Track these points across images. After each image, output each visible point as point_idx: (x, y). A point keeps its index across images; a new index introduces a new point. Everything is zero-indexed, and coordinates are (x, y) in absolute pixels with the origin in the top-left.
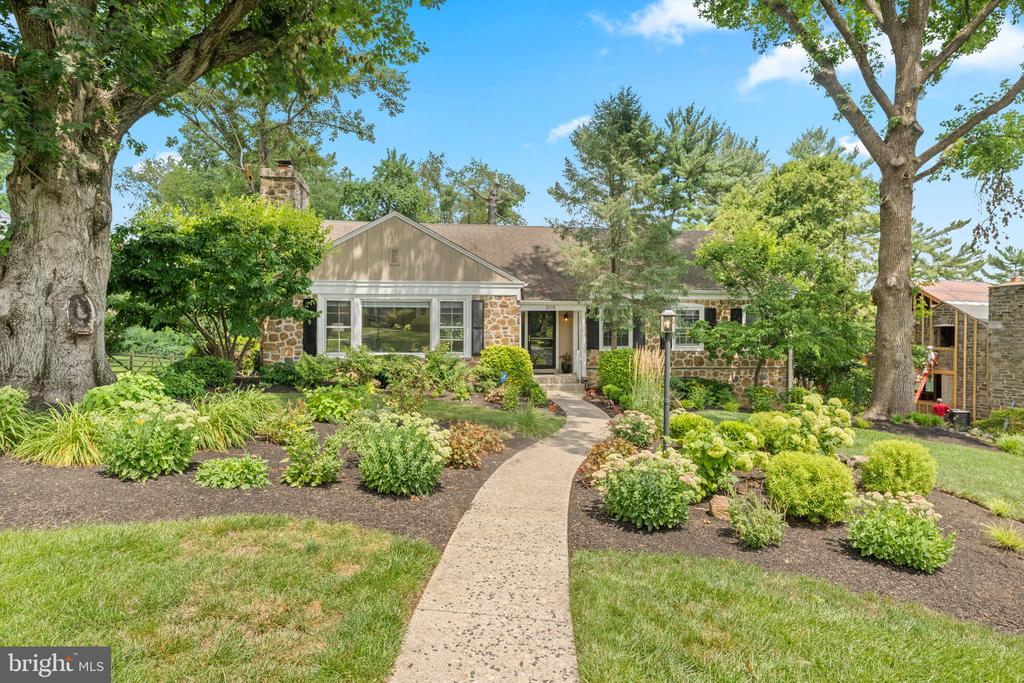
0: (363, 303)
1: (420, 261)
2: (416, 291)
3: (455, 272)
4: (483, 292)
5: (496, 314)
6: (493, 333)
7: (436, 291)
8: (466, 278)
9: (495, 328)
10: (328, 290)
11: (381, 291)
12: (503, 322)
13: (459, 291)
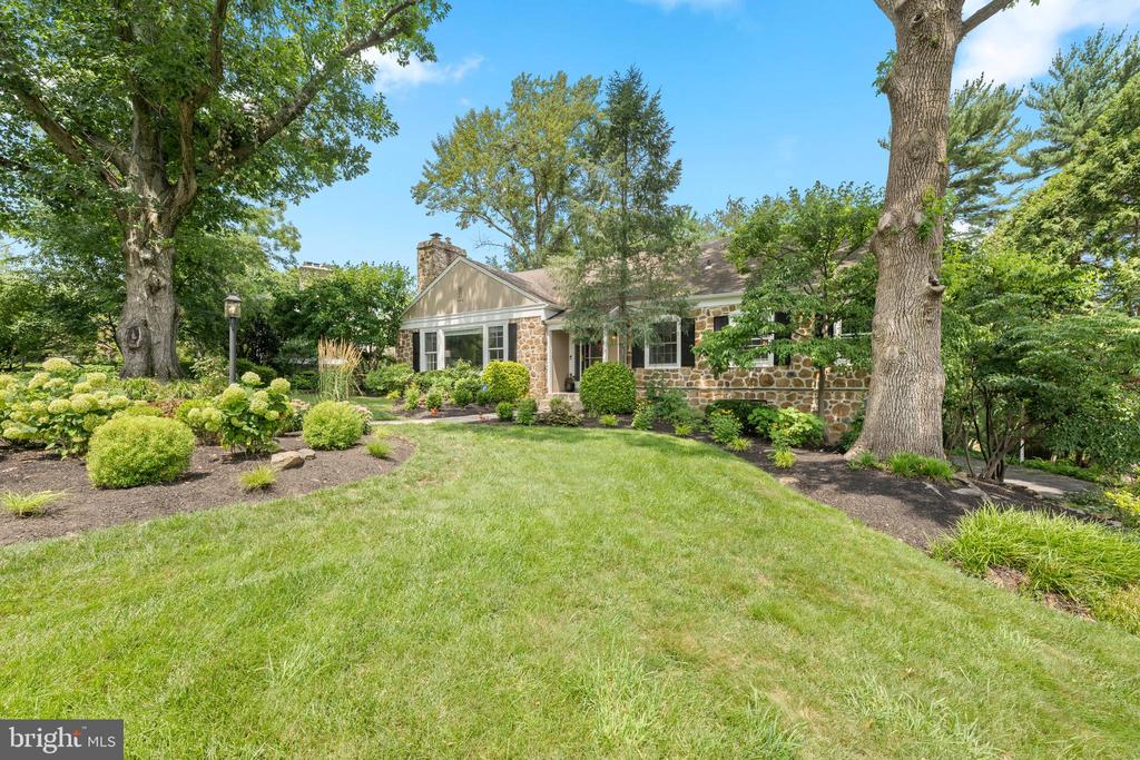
0: (445, 333)
1: (475, 297)
2: (472, 320)
3: (497, 302)
4: (515, 316)
5: (526, 335)
6: (524, 352)
7: (484, 319)
8: (505, 305)
9: (525, 348)
10: (425, 325)
11: (453, 322)
12: (531, 342)
13: (500, 317)
